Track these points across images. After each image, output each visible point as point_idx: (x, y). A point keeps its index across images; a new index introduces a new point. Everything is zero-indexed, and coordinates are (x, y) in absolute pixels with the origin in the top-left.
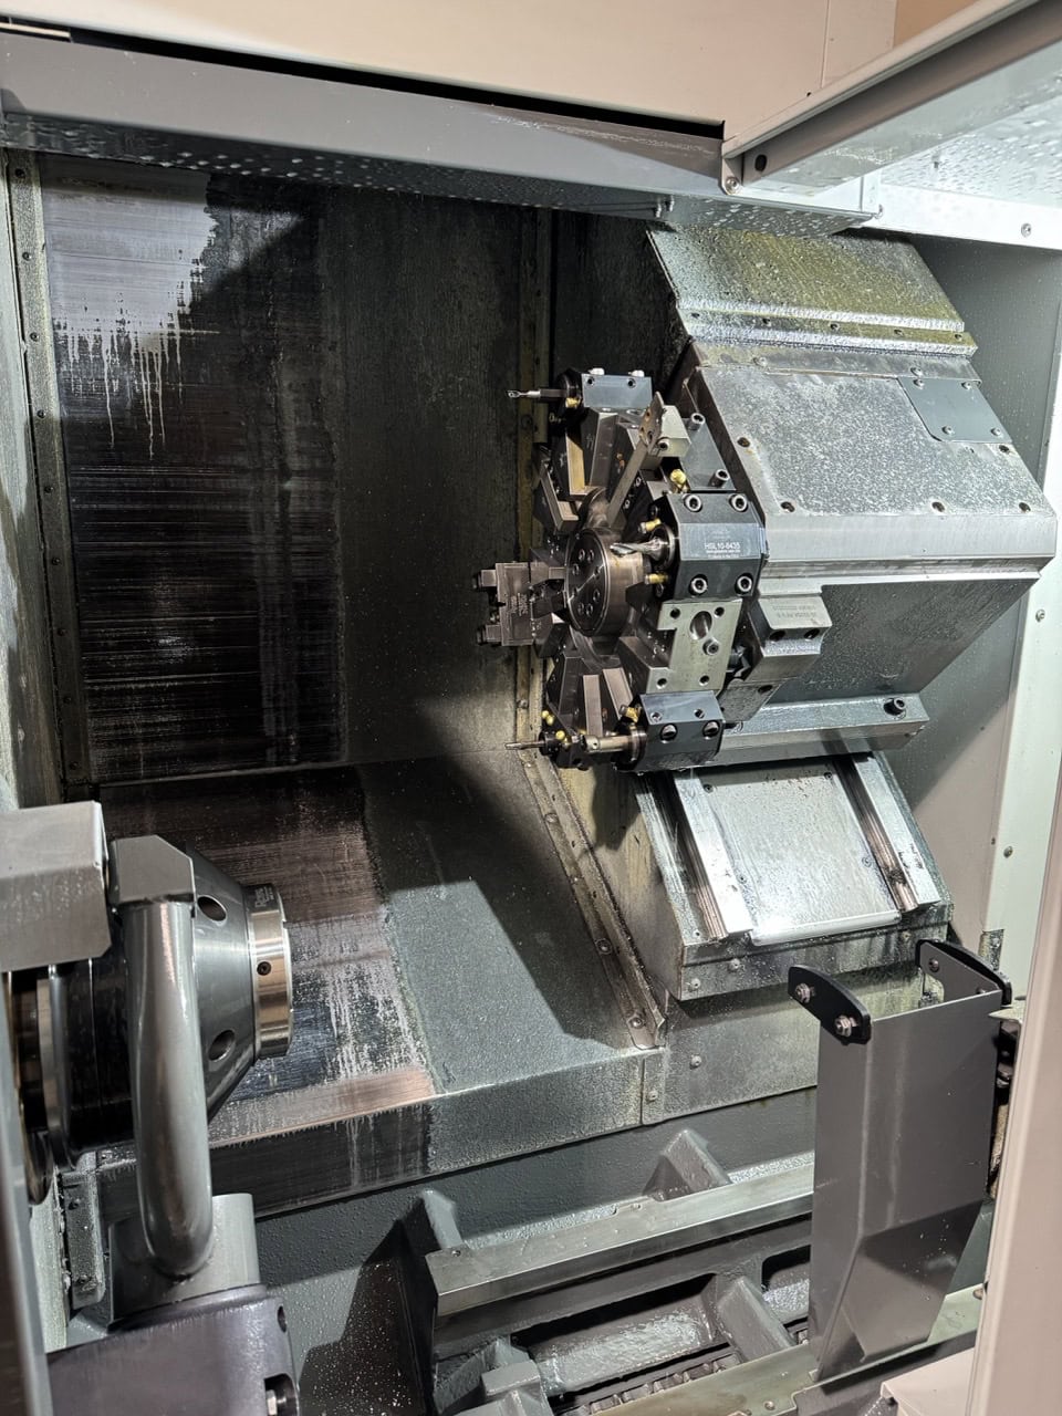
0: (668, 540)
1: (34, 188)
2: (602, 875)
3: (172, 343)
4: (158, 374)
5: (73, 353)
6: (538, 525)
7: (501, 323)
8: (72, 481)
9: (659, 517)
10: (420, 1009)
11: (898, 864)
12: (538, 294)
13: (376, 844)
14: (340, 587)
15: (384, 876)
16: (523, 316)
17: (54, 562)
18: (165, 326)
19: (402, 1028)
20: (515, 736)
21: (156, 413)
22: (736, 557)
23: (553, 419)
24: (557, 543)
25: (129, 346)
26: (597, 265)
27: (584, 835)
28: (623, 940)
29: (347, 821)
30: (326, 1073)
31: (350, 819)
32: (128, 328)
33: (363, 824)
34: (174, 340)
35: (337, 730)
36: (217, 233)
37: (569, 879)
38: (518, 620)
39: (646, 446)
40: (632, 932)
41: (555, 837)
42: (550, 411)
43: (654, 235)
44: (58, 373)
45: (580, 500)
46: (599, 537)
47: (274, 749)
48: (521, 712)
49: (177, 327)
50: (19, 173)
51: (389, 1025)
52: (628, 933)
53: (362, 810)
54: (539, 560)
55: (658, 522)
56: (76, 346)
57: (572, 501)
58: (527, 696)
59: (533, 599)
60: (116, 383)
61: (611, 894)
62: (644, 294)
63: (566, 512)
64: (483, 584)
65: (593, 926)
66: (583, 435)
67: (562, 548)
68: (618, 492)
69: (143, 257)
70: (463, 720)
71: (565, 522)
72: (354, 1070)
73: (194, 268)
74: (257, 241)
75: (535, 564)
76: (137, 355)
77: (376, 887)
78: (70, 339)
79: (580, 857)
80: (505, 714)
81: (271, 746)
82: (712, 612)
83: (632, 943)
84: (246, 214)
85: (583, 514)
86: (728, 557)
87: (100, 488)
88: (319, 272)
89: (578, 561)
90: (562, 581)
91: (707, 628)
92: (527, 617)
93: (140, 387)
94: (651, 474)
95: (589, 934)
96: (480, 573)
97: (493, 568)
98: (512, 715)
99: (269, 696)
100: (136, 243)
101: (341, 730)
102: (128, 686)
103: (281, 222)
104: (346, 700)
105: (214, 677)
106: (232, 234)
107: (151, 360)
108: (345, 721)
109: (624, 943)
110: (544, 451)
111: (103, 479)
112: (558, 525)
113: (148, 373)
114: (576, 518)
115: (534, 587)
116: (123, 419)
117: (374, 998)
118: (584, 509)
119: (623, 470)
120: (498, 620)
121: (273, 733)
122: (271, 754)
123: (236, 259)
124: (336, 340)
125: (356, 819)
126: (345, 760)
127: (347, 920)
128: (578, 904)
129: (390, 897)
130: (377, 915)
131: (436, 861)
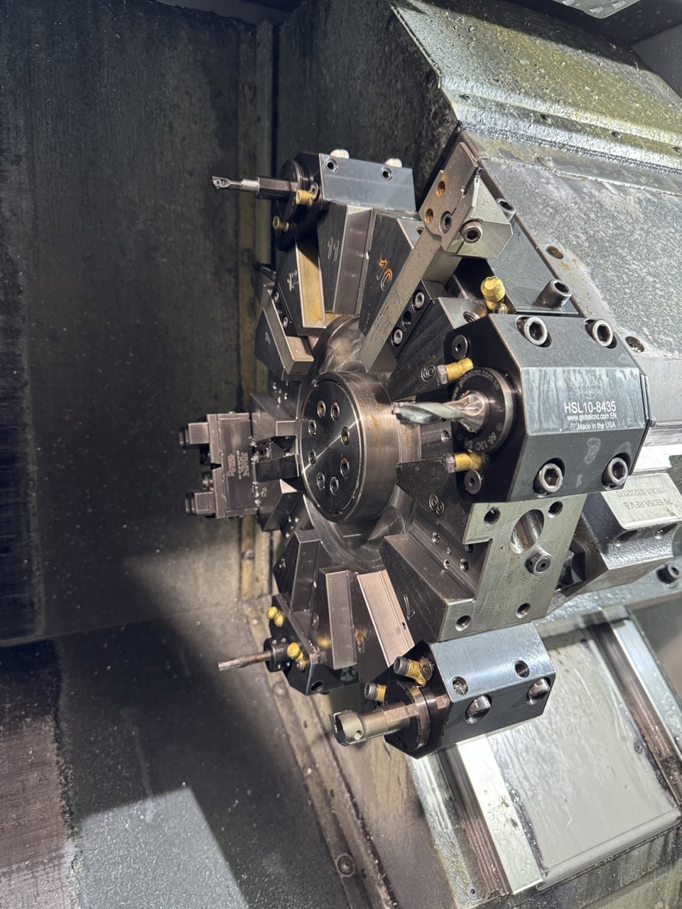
0: (499, 396)
2: (341, 771)
6: (262, 367)
7: (218, 150)
9: (471, 354)
11: (673, 750)
12: (259, 119)
13: (69, 747)
14: (30, 437)
15: (76, 793)
16: (241, 144)
20: (240, 589)
22: (611, 426)
23: (278, 224)
24: (285, 389)
26: (325, 71)
27: (318, 714)
28: (370, 863)
29: (35, 717)
31: (38, 715)
33: (56, 719)
35: (31, 600)
37: (301, 772)
38: (237, 485)
39: (438, 237)
40: (381, 853)
41: (284, 714)
42: (273, 214)
43: (401, 12)
45: (316, 335)
46: (347, 384)
48: (247, 563)
52: (375, 854)
53: (57, 698)
54: (262, 410)
55: (468, 364)
57: (304, 335)
58: (252, 546)
59: (255, 458)
61: (352, 797)
62: (389, 84)
63: (296, 351)
64: (191, 441)
65: (331, 838)
66: (321, 242)
67: (292, 396)
68: (380, 319)
70: (182, 577)
71: (297, 364)
75: (258, 415)
77: (64, 813)
79: (314, 743)
80: (229, 567)
82: (545, 509)
83: (381, 868)
85: (320, 353)
86: (601, 427)
89: (315, 416)
90: (293, 438)
91: (535, 533)
92: (248, 480)
94: (441, 287)
95: (327, 847)
96: (187, 427)
97: (205, 420)
98: (236, 567)
101: (35, 600)
104: (41, 566)
108: (41, 588)
109: (370, 867)
110: (266, 273)
112: (287, 367)
114: (311, 359)
115: (258, 443)
118: (320, 345)
119: (389, 285)
120: (212, 485)
124: (20, 153)
125: (47, 713)
126: (39, 633)
127: (19, 870)
128: (313, 805)
129: (80, 829)
130: (62, 856)
131: (145, 765)
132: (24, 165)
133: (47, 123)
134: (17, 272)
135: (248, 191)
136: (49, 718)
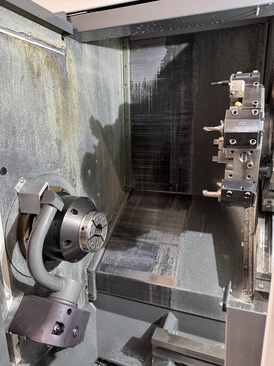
1: (128, 50)
2: (253, 243)
3: (155, 82)
4: (152, 91)
5: (134, 88)
8: (133, 118)
10: (180, 263)
13: (188, 216)
14: (192, 145)
15: (187, 225)
17: (127, 137)
18: (154, 78)
19: (173, 266)
21: (151, 100)
25: (146, 84)
27: (253, 229)
28: (251, 266)
29: (184, 209)
30: (149, 270)
32: (146, 80)
33: (188, 211)
34: (156, 82)
35: (189, 184)
36: (168, 53)
41: (245, 228)
44: (131, 93)
47: (172, 187)
49: (157, 78)
50: (125, 47)
51: (170, 264)
52: (253, 264)
53: (189, 207)
56: (135, 86)
60: (142, 94)
61: (253, 250)
64: (214, 143)
65: (245, 258)
69: (150, 62)
72: (156, 272)
73: (161, 62)
74: (177, 52)
76: (147, 87)
77: (183, 228)
78: (134, 84)
79: (250, 236)
81: (171, 186)
84: (175, 46)
87: (138, 120)
88: (193, 58)
93: (148, 94)
95: (243, 260)
99: (172, 173)
100: (149, 59)
101: (190, 185)
102: (141, 167)
103: (184, 46)
104: (191, 177)
105: (159, 167)
106: (171, 51)
107: (150, 87)
108: (191, 182)
111: (139, 118)
113: (150, 91)
116: (143, 103)
117: (169, 256)
121: (172, 183)
122: (171, 188)
123: (172, 58)
124: (197, 76)
125: (186, 209)
126: (190, 193)
127: (172, 234)
128: (243, 250)
129: (185, 232)
130: (180, 235)
131: (203, 226)
132: (197, 79)
133: (203, 67)
134: (193, 105)
135: (220, 84)
136: (186, 210)
